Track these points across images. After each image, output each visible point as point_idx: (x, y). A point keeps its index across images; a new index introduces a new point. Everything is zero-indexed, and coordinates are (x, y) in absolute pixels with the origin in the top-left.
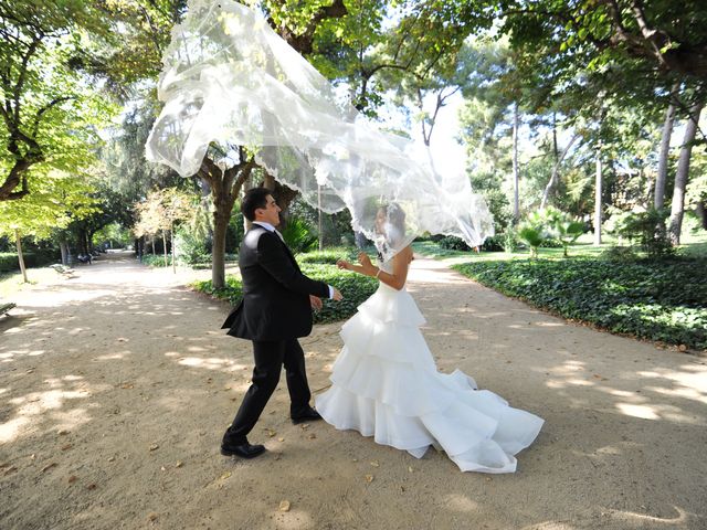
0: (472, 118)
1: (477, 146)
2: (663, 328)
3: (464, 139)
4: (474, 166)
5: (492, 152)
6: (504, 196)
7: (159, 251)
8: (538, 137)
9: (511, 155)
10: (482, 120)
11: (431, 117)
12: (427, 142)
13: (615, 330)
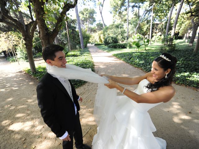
0: (115, 4)
1: (116, 14)
2: (193, 82)
3: (112, 12)
4: (115, 21)
5: (121, 16)
6: (125, 31)
7: (12, 55)
8: (134, 11)
9: (126, 17)
10: (118, 5)
11: (102, 4)
12: (101, 13)
13: (177, 83)
